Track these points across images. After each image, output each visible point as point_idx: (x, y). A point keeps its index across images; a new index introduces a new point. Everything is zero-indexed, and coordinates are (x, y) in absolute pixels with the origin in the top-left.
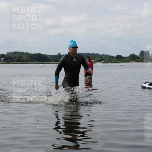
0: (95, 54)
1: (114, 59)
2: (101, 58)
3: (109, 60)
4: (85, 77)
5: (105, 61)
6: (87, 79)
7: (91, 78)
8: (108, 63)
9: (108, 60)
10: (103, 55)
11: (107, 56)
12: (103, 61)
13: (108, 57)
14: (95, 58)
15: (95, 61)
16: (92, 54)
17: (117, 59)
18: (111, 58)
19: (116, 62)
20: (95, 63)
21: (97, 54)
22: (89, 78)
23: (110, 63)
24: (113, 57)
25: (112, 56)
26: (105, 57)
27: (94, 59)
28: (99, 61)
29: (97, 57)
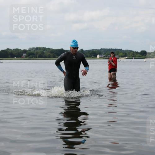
0: (118, 50)
1: (139, 55)
2: (124, 54)
3: (133, 56)
4: (109, 73)
5: (129, 57)
6: (111, 75)
7: (115, 74)
8: (133, 59)
9: (131, 55)
10: (127, 50)
11: (131, 51)
12: (127, 56)
13: (132, 53)
14: (118, 53)
15: (119, 57)
16: (116, 50)
17: (141, 55)
18: (135, 54)
19: (140, 58)
20: (119, 59)
21: (121, 50)
22: (113, 74)
23: (134, 59)
24: (137, 53)
25: (136, 51)
26: (129, 53)
27: (118, 55)
28: (122, 57)
29: (121, 53)
